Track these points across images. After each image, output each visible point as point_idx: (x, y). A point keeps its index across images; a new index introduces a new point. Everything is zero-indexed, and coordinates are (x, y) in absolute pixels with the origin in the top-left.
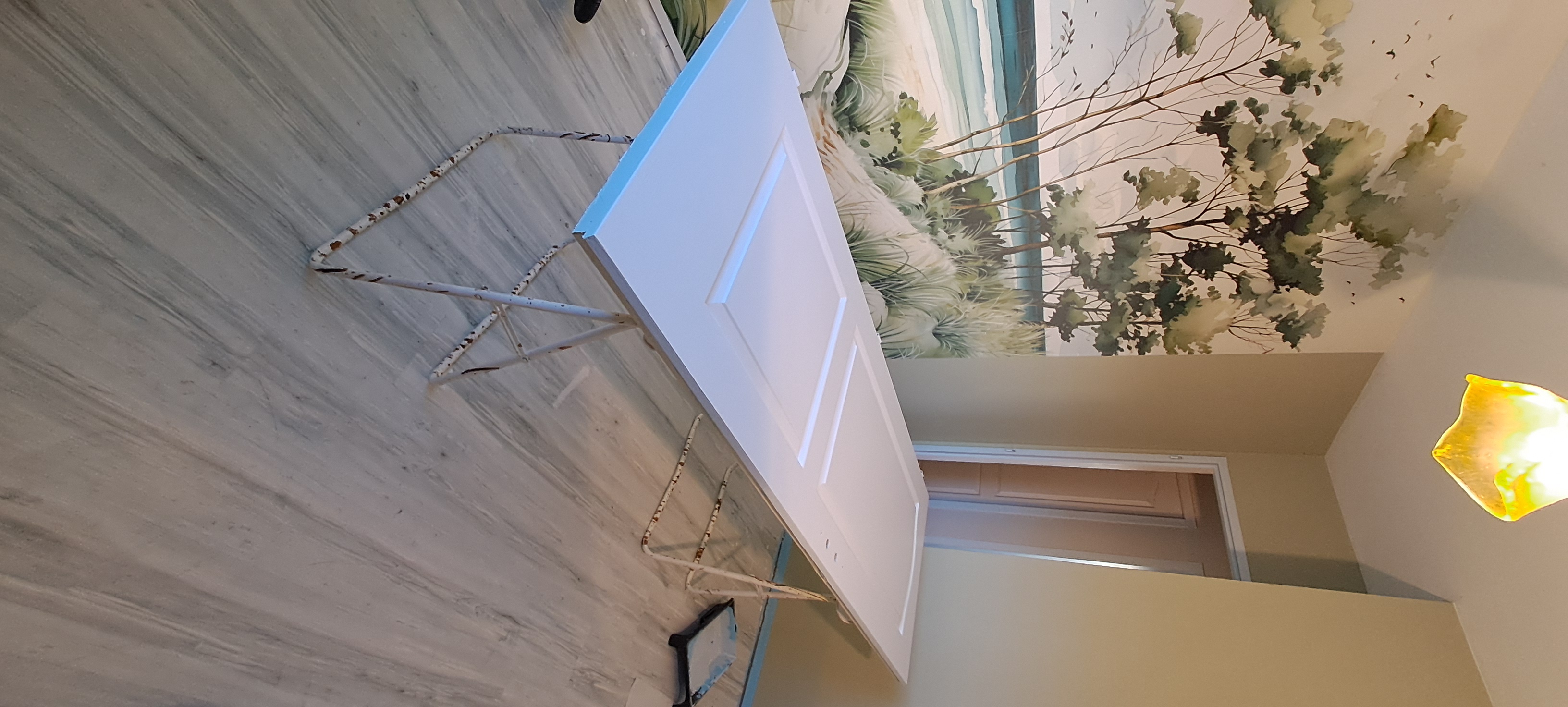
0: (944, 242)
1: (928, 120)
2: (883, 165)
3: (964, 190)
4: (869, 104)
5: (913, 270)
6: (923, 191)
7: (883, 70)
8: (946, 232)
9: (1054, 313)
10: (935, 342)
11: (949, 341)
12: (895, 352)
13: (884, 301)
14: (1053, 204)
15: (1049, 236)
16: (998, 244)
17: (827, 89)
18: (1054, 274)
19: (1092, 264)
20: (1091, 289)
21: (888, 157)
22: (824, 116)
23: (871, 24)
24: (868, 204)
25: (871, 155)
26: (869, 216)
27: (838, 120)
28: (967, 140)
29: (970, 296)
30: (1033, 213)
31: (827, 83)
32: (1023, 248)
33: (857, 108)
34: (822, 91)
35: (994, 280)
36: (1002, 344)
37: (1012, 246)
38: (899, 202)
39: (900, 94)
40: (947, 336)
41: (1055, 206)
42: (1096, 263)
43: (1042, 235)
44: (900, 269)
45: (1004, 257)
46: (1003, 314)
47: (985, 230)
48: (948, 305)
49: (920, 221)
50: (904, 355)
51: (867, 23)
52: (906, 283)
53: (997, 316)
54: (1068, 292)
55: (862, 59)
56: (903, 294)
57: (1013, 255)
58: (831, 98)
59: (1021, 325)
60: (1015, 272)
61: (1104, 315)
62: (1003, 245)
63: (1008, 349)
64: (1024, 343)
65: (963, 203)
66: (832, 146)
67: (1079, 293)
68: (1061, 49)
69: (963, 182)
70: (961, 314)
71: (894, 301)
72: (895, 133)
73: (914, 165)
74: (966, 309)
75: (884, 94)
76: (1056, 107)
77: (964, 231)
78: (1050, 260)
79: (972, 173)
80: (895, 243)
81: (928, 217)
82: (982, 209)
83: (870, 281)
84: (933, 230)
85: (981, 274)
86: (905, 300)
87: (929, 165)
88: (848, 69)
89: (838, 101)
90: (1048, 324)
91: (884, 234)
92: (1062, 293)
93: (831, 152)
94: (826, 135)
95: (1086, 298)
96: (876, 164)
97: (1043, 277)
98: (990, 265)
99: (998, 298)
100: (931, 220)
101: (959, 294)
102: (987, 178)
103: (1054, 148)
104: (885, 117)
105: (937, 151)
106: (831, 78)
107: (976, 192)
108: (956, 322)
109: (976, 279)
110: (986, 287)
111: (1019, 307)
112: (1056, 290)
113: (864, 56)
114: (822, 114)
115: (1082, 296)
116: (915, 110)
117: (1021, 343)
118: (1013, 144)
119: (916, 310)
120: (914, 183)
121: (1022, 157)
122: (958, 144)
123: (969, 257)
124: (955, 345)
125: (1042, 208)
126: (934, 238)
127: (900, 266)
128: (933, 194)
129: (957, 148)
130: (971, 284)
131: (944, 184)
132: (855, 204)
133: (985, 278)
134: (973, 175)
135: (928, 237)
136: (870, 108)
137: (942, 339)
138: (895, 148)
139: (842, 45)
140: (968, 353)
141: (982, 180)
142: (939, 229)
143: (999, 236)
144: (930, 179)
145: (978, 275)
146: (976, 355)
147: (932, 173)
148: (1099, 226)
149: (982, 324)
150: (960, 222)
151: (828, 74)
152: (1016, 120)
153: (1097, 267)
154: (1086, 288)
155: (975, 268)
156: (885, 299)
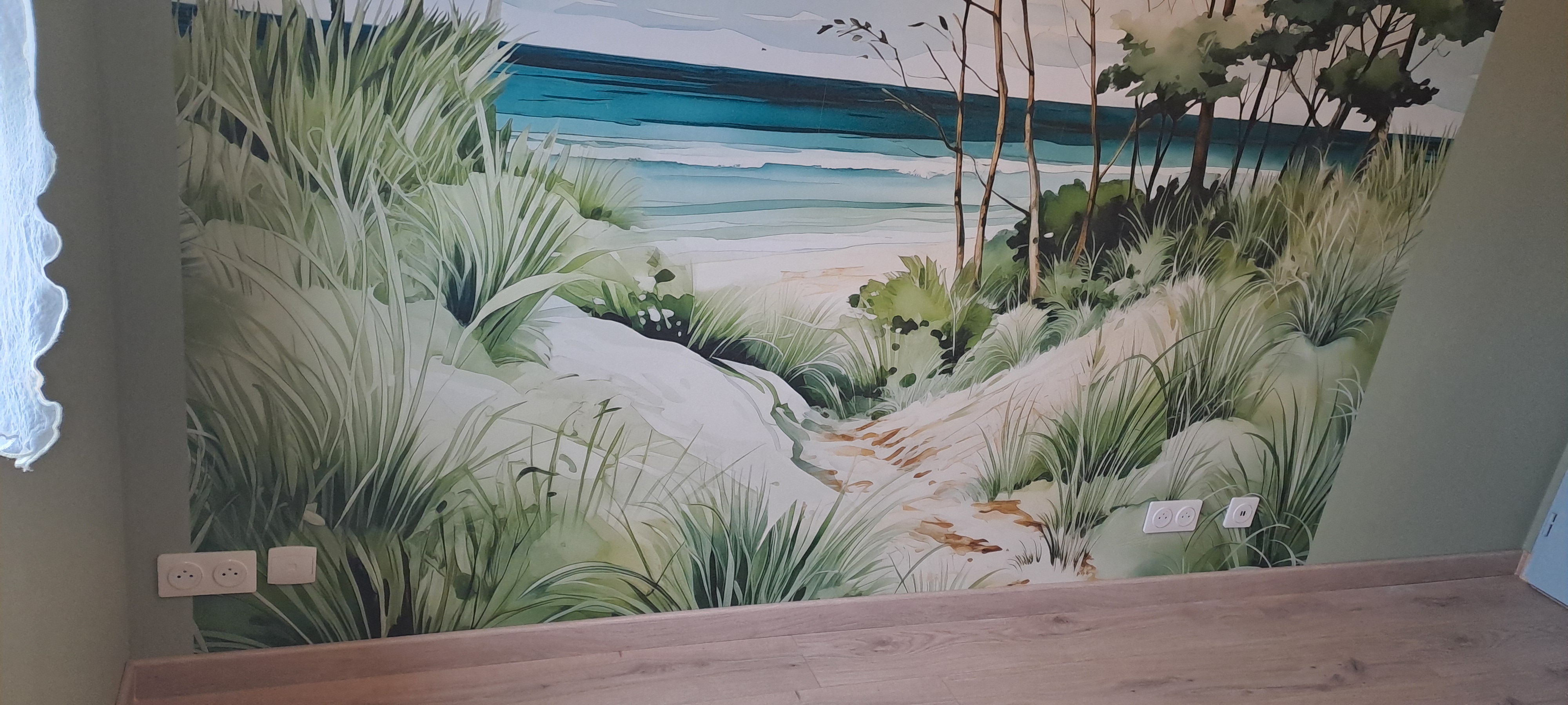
0: (1135, 286)
1: (907, 270)
2: (956, 360)
3: (1049, 235)
4: (848, 358)
5: (1171, 356)
6: (1027, 303)
7: (802, 322)
8: (1116, 278)
9: (1358, 112)
10: (1342, 346)
11: (1348, 318)
12: (1334, 427)
13: (1217, 421)
14: (1133, 85)
15: (1193, 101)
16: (1176, 193)
17: (800, 418)
18: (1275, 101)
19: (1280, 31)
20: (1332, 37)
21: (944, 348)
22: (839, 433)
23: (730, 324)
24: (1013, 403)
25: (930, 376)
26: (1036, 406)
27: (854, 414)
28: (964, 214)
29: (1266, 260)
30: (1137, 126)
31: (790, 414)
32: (1200, 149)
33: (846, 378)
34: (799, 426)
35: (1246, 213)
36: (1393, 220)
37: (1189, 169)
38: (1031, 349)
39: (850, 305)
40: (1336, 320)
41: (1140, 83)
42: (1282, 22)
43: (1188, 113)
44: (1159, 375)
45: (1207, 184)
46: (1327, 206)
47: (1138, 208)
48: (1268, 304)
49: (1079, 320)
50: (1351, 411)
51: (724, 331)
52: (1194, 372)
53: (1328, 218)
54: (1324, 80)
55: (774, 350)
56: (1214, 381)
57: (1207, 169)
58: (815, 415)
59: (1364, 177)
60: (1245, 172)
61: (1398, 20)
62: (1181, 184)
63: (1409, 209)
64: (1408, 178)
65: (1074, 239)
66: (893, 434)
67: (1333, 59)
68: (873, 43)
69: (1034, 232)
70: (1295, 286)
71: (1224, 402)
72: (909, 326)
73: (972, 310)
74: (1289, 273)
75: (840, 331)
76: (963, 61)
77: (1128, 249)
78: (1242, 105)
79: (1024, 216)
80: (1105, 372)
81: (1076, 305)
82: (1096, 209)
83: (1164, 434)
84: (1103, 302)
85: (1225, 233)
86: (1227, 382)
87: (982, 285)
88: (782, 377)
89: (824, 405)
90: (1382, 124)
91: (1080, 388)
92: (1322, 92)
93: (903, 439)
94: (870, 440)
95: (1347, 47)
96: (949, 371)
97: (1273, 121)
98: (1214, 212)
99: (1289, 211)
100: (1083, 301)
101: (1250, 281)
102: (1043, 193)
103: (1032, 73)
104: (876, 337)
105: (964, 266)
106: (785, 407)
107: (1061, 216)
108: (1312, 297)
109: (1233, 243)
110: (1254, 231)
111: (1321, 177)
112: (1311, 101)
113: (772, 347)
114: (834, 436)
115: (1343, 55)
116: (883, 288)
117: (1405, 183)
118: (998, 138)
119: (1257, 365)
120: (1005, 315)
121: (1028, 127)
122: (966, 230)
123: (1183, 248)
124: (1363, 309)
125: (1134, 107)
126: (1121, 303)
127: (1154, 375)
128: (1038, 288)
129: (972, 232)
130: (1238, 257)
131: (1027, 264)
132: (1007, 424)
133: (1236, 228)
134: (1028, 215)
135: (1115, 314)
136: (853, 358)
137: (1340, 331)
138: (936, 333)
139: (742, 376)
140: (1391, 288)
141: (1044, 201)
142: (1107, 290)
143: (1160, 189)
144: (1010, 286)
145: (1225, 240)
146: (1402, 273)
147: (999, 282)
148: (1207, 10)
149: (1335, 248)
150: (1108, 251)
151: (779, 410)
152: (959, 128)
153: (1290, 23)
154: (1328, 46)
155: (1210, 241)
156: (1212, 418)
